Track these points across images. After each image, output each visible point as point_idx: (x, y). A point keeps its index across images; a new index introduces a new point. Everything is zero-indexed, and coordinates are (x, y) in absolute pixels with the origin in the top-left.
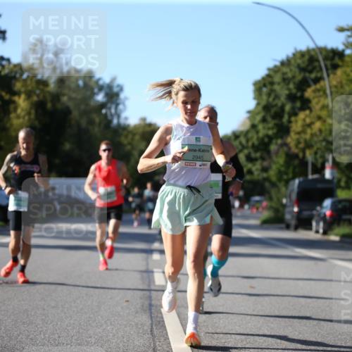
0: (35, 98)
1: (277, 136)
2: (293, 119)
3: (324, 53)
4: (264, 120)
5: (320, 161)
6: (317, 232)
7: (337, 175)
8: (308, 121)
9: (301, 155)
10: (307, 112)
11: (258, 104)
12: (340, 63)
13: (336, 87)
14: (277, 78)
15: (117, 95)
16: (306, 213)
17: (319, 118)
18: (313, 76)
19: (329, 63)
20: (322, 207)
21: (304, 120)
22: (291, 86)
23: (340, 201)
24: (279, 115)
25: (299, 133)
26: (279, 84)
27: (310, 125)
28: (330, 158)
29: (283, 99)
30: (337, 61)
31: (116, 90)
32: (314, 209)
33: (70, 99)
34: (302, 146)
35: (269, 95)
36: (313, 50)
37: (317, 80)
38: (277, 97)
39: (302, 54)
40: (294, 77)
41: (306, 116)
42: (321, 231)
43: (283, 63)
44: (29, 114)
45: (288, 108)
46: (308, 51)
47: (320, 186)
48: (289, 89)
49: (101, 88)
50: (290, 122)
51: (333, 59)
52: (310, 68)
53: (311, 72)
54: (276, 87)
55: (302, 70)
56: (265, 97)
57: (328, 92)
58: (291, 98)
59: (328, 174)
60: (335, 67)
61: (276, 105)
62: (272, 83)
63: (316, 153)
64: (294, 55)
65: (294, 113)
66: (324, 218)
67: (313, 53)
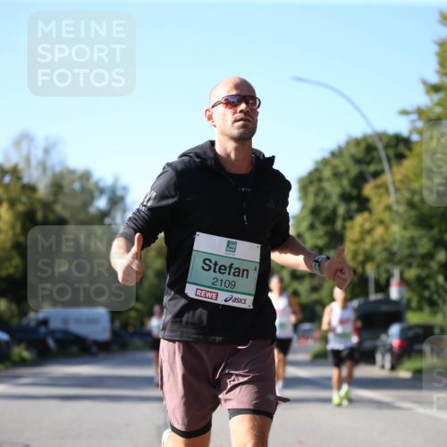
0: (20, 208)
1: (328, 246)
2: (348, 224)
3: (385, 140)
4: (312, 227)
5: (384, 276)
6: (383, 367)
7: (407, 294)
8: (367, 226)
9: (360, 270)
10: (366, 215)
11: (303, 207)
12: (406, 152)
13: (401, 181)
14: (327, 173)
15: (122, 199)
16: (368, 344)
17: (381, 222)
18: (372, 168)
19: (391, 152)
20: (388, 335)
21: (362, 226)
22: (345, 182)
23: (411, 328)
24: (330, 220)
25: (356, 242)
26: (329, 180)
27: (369, 232)
28: (396, 272)
29: (335, 199)
30: (402, 148)
31: (120, 193)
32: (377, 337)
33: (65, 206)
34: (361, 258)
35: (317, 195)
36: (371, 136)
37: (377, 174)
38: (327, 197)
39: (357, 142)
40: (347, 172)
41: (365, 220)
42: (388, 365)
43: (333, 154)
44: (13, 227)
45: (341, 210)
46: (365, 138)
47: (384, 308)
48: (341, 186)
49: (102, 191)
50: (344, 228)
51: (396, 146)
52: (368, 159)
53: (369, 163)
54: (326, 185)
55: (358, 161)
56: (311, 198)
57: (391, 189)
58: (346, 198)
59: (394, 293)
60: (400, 157)
61: (326, 208)
62: (320, 180)
63: (378, 266)
64: (348, 143)
65: (349, 217)
66: (390, 349)
67: (370, 141)
